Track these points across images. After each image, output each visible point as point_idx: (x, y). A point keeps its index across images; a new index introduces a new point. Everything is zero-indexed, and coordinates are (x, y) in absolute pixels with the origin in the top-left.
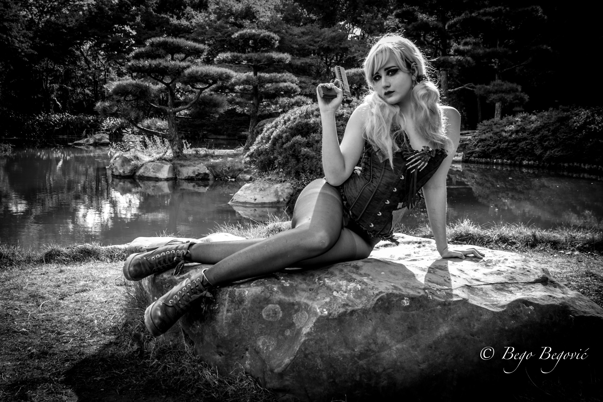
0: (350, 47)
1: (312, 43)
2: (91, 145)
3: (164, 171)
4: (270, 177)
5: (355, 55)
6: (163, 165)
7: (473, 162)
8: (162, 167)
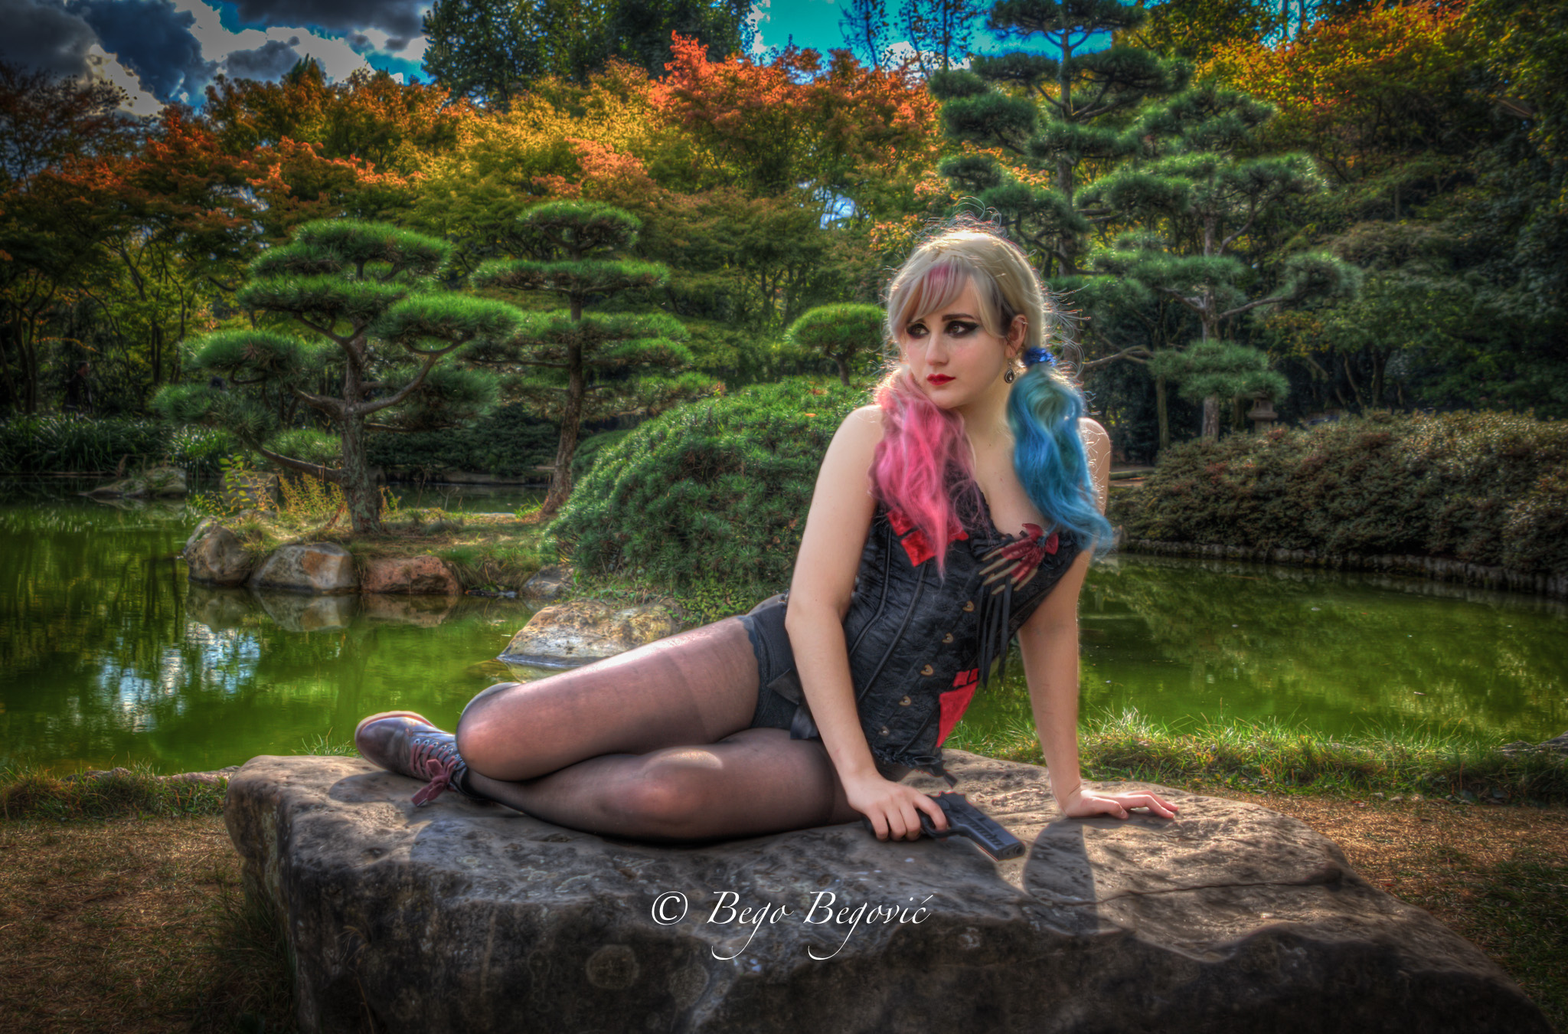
0: (827, 247)
1: (725, 235)
2: (137, 497)
3: (328, 569)
4: (610, 590)
5: (840, 267)
6: (325, 552)
7: (1150, 552)
8: (324, 558)
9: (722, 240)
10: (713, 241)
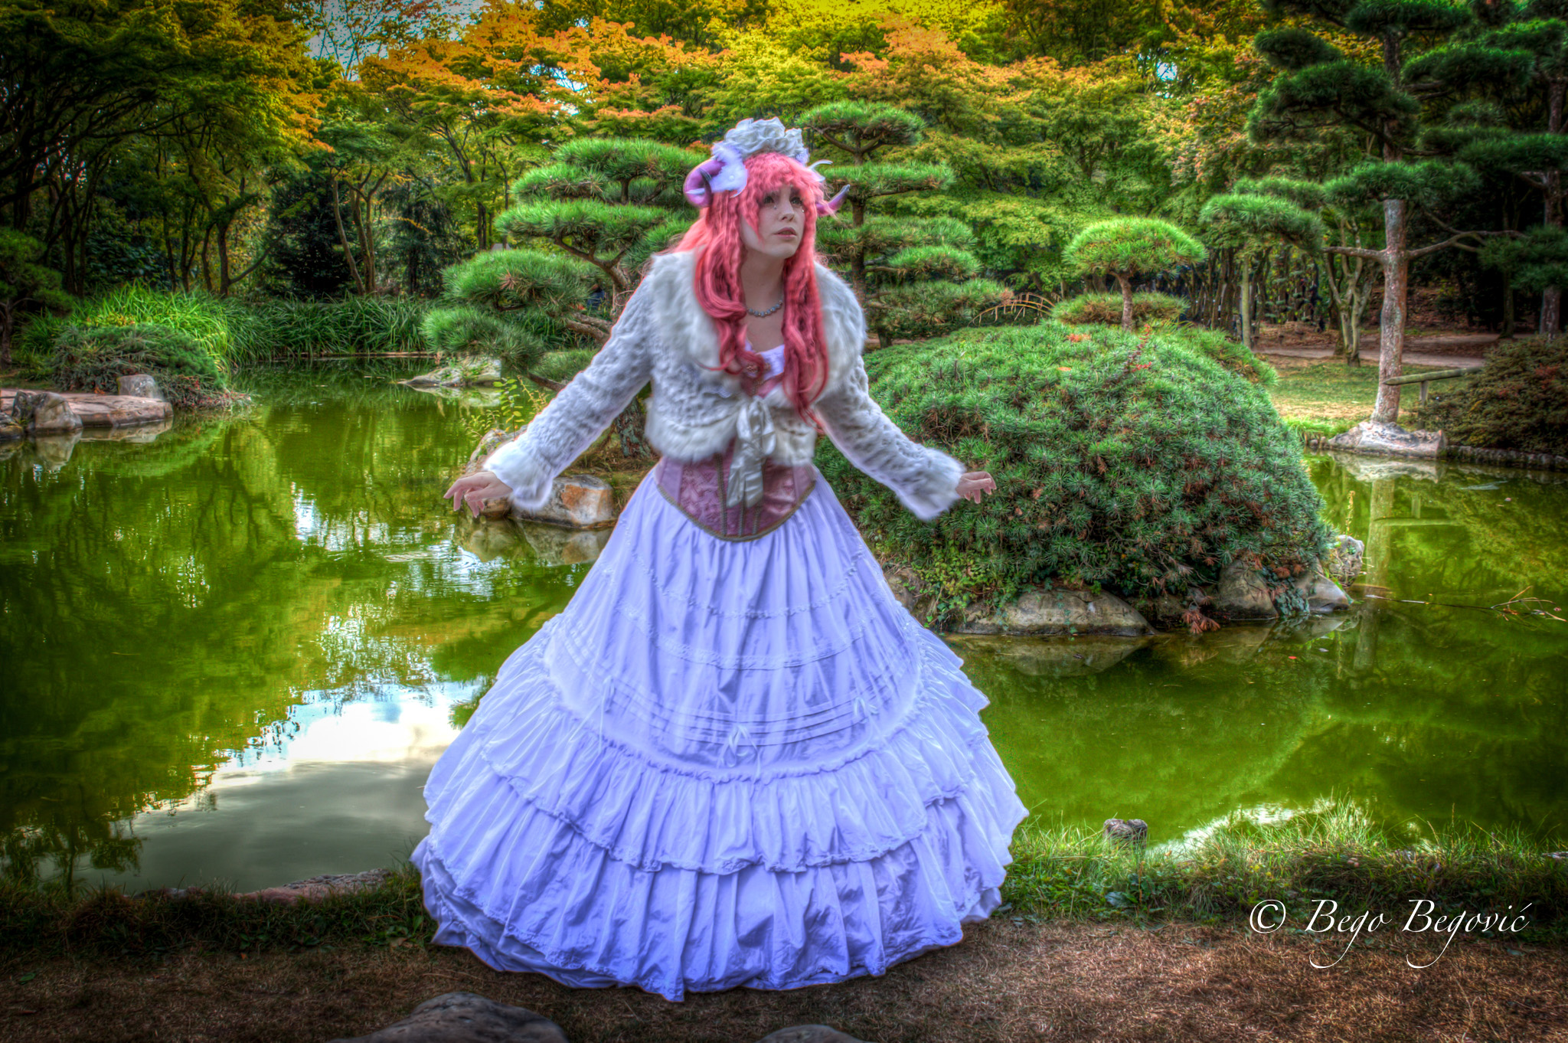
2: (452, 385)
3: (588, 504)
6: (586, 486)
8: (584, 492)
9: (1034, 114)
10: (1026, 116)
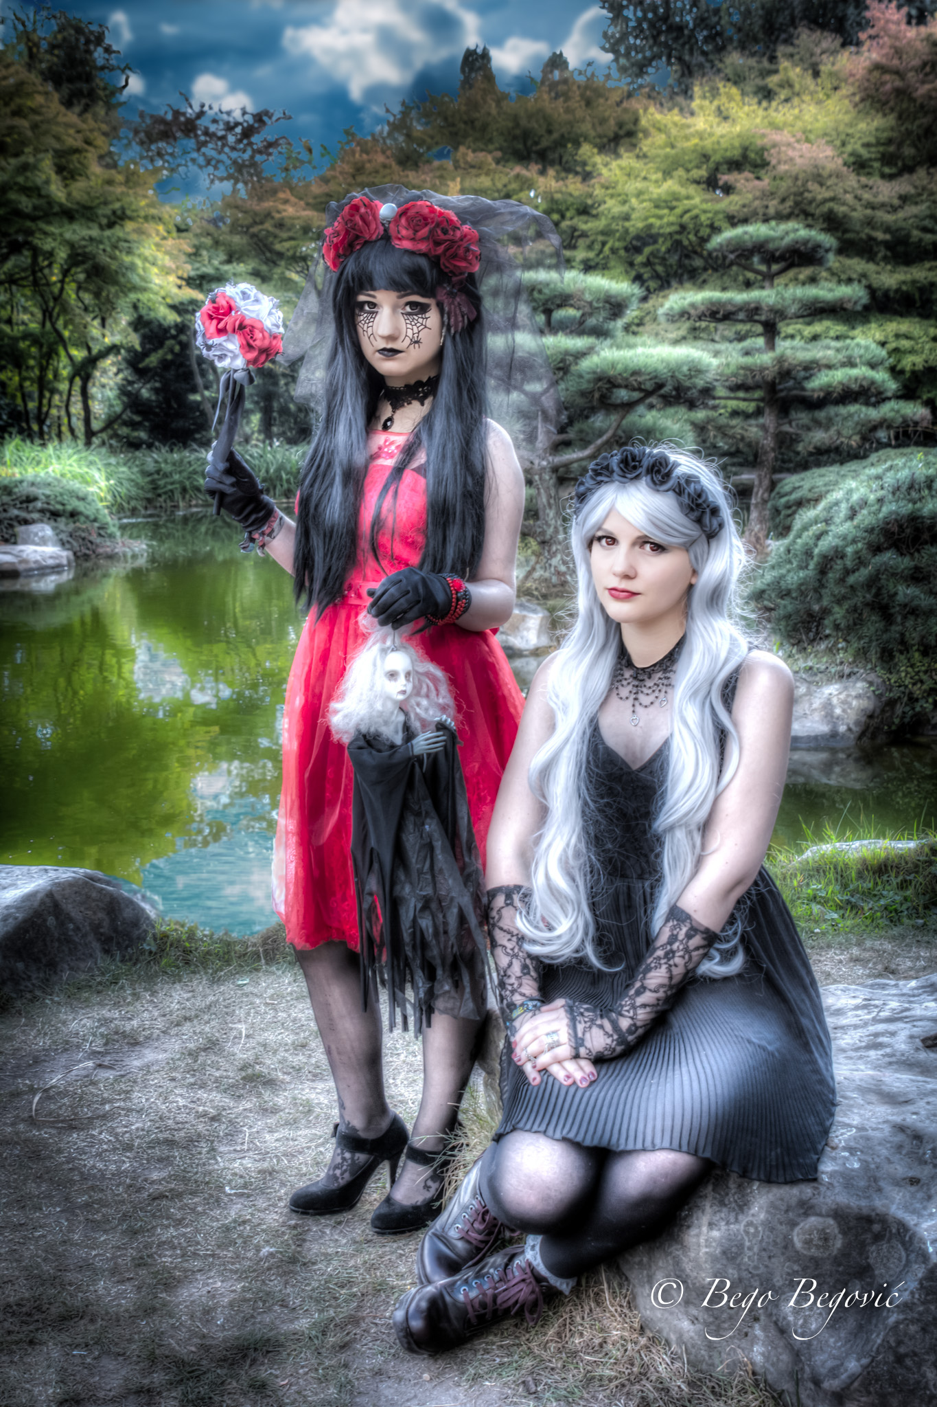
4: (810, 664)
6: (525, 613)
8: (525, 619)
